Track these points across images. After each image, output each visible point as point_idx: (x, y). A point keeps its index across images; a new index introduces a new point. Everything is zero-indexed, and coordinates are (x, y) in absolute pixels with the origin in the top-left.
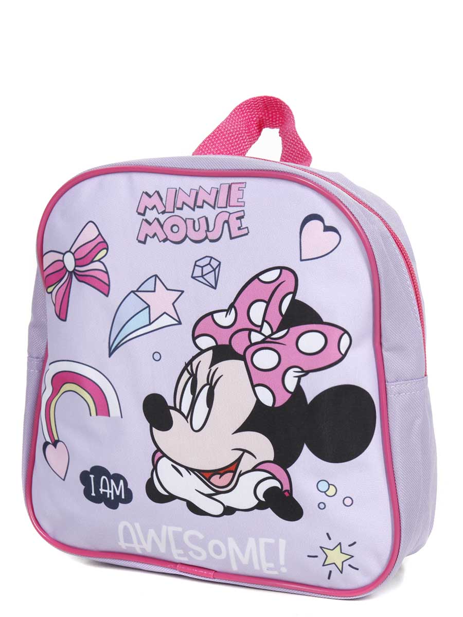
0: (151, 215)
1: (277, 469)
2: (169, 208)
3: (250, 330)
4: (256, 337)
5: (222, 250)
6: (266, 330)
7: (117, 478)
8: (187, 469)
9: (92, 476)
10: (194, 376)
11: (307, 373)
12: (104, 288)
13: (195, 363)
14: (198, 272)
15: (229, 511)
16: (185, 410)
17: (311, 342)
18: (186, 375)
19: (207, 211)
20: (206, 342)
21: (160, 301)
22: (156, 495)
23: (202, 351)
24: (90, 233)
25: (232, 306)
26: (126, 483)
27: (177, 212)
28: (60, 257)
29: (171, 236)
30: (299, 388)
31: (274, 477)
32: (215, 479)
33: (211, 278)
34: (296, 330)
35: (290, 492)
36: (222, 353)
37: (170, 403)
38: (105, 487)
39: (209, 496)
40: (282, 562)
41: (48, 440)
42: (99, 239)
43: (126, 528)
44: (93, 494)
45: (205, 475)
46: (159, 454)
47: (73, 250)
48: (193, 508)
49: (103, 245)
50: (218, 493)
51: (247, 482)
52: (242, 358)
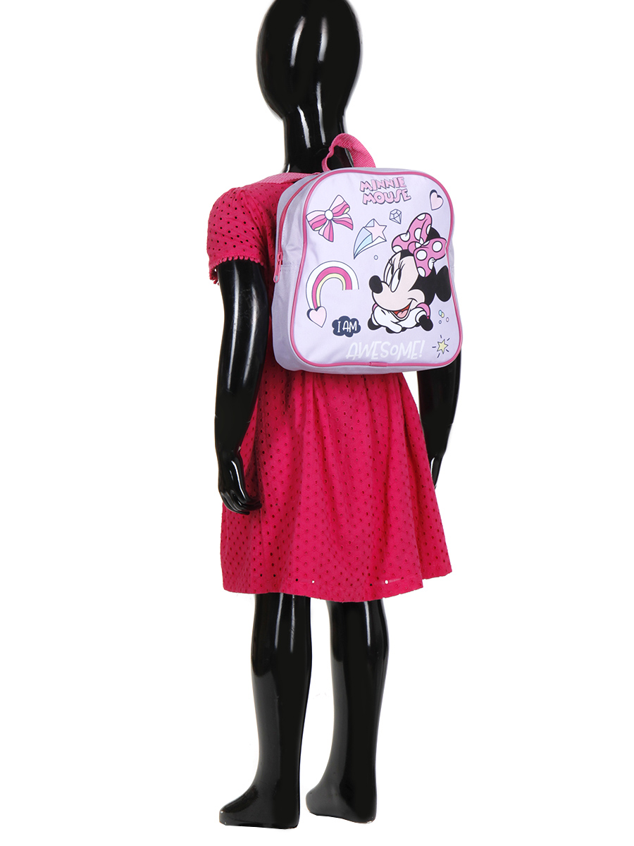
0: (367, 192)
1: (425, 306)
2: (375, 188)
3: (416, 242)
4: (418, 245)
5: (401, 206)
6: (422, 242)
7: (354, 320)
8: (388, 311)
9: (339, 322)
10: (393, 265)
11: (436, 260)
12: (351, 226)
13: (393, 259)
14: (392, 217)
15: (404, 329)
16: (388, 283)
17: (437, 246)
18: (389, 265)
19: (391, 189)
20: (398, 249)
21: (377, 231)
22: (372, 326)
23: (396, 253)
24: (339, 201)
25: (408, 231)
26: (358, 323)
27: (379, 190)
28: (323, 213)
29: (378, 201)
30: (433, 267)
31: (424, 310)
32: (400, 315)
33: (398, 219)
34: (432, 241)
35: (429, 317)
36: (405, 253)
37: (382, 280)
38: (346, 327)
39: (396, 323)
40: (421, 352)
41: (312, 307)
42: (345, 203)
43: (354, 346)
44: (339, 331)
45: (395, 313)
46: (376, 304)
47: (331, 209)
48: (389, 331)
49: (347, 206)
50: (400, 321)
51: (413, 314)
52: (413, 255)
